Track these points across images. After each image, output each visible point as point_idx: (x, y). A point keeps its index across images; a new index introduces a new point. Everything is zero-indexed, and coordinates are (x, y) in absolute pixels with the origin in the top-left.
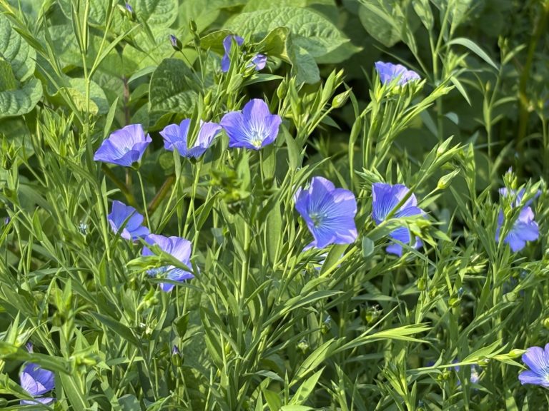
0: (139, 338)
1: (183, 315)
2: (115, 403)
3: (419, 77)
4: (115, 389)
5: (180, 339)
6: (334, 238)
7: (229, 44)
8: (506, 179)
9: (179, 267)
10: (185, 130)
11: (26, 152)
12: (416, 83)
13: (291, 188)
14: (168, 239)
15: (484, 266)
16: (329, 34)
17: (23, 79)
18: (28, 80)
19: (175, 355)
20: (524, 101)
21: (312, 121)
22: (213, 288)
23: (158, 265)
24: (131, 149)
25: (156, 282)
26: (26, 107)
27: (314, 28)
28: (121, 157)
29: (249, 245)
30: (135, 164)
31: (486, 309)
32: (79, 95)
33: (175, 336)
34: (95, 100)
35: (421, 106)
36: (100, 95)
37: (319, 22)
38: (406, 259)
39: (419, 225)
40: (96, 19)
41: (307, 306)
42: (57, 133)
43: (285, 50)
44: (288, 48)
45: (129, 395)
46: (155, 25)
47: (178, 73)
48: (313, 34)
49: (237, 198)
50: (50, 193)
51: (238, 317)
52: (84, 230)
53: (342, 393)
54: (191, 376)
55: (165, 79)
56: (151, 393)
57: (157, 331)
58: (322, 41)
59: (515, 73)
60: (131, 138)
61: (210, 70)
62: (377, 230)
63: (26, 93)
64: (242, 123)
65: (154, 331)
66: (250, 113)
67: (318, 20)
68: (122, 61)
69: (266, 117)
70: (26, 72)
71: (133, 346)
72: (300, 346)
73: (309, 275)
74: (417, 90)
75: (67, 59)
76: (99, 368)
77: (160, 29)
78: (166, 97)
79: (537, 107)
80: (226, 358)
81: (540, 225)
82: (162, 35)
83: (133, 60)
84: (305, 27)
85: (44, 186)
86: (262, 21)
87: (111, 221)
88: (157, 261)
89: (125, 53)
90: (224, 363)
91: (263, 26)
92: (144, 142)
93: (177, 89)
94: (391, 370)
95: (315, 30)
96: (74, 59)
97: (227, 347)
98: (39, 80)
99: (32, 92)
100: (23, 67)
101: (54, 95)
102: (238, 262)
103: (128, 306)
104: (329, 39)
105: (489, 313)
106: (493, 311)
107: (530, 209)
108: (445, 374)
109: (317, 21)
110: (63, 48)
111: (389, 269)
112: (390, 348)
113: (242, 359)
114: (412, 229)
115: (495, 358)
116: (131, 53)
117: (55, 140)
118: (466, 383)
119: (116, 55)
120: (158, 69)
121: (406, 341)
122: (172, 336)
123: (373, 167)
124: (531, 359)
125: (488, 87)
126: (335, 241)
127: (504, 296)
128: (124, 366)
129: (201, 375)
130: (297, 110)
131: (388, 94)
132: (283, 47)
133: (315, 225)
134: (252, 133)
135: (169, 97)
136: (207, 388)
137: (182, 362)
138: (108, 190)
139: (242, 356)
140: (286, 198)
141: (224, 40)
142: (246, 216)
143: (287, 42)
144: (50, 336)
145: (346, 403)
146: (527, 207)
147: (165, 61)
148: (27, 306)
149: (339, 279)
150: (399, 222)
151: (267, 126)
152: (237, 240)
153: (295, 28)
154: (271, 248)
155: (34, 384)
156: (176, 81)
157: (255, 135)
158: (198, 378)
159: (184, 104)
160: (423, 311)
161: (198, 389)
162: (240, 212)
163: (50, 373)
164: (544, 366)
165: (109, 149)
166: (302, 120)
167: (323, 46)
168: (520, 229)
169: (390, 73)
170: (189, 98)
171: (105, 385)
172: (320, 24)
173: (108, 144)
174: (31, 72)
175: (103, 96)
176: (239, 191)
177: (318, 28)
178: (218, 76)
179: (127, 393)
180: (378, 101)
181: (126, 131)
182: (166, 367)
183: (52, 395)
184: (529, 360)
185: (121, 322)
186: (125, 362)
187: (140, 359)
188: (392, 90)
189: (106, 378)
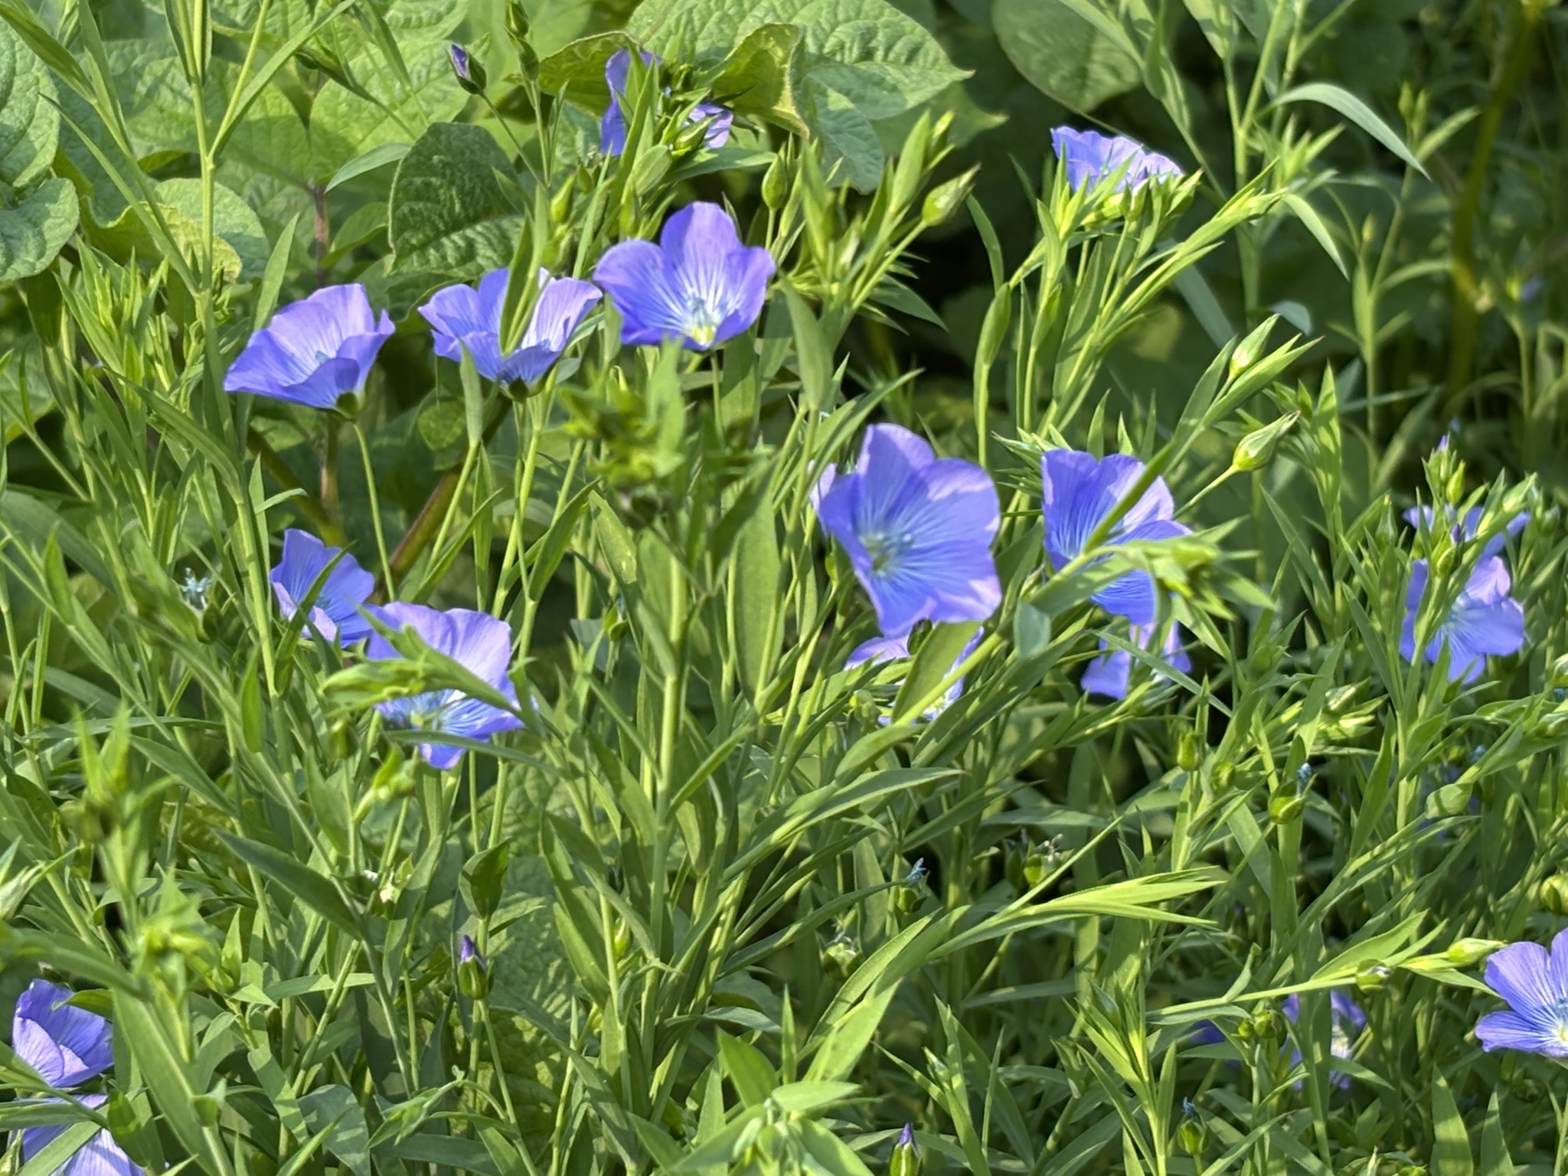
0: (361, 909)
1: (491, 845)
2: (287, 1103)
3: (1177, 169)
4: (289, 1070)
5: (481, 922)
6: (930, 603)
7: (622, 73)
8: (1434, 471)
9: (477, 694)
10: (494, 301)
11: (31, 406)
12: (1173, 186)
13: (805, 466)
14: (442, 618)
15: (1370, 718)
16: (913, 54)
17: (22, 181)
18: (36, 181)
19: (466, 965)
20: (1464, 282)
21: (868, 258)
22: (580, 765)
23: (416, 686)
24: (332, 354)
25: (409, 741)
26: (31, 259)
27: (868, 35)
28: (302, 378)
29: (685, 627)
30: (346, 400)
31: (1375, 839)
32: (185, 224)
33: (467, 915)
34: (233, 239)
35: (1184, 254)
36: (246, 227)
37: (883, 19)
38: (1140, 699)
39: (1181, 560)
40: (232, 12)
41: (855, 812)
42: (117, 315)
43: (787, 93)
44: (796, 84)
45: (331, 1087)
46: (405, 33)
47: (473, 165)
48: (867, 55)
49: (646, 474)
50: (100, 522)
51: (651, 848)
52: (199, 594)
53: (958, 1081)
54: (513, 1037)
55: (435, 181)
56: (396, 1084)
57: (415, 892)
58: (893, 74)
59: (1440, 203)
60: (333, 326)
61: (567, 161)
62: (1059, 584)
63: (29, 220)
64: (657, 276)
65: (405, 893)
66: (680, 244)
67: (881, 14)
68: (308, 137)
69: (729, 256)
70: (29, 160)
71: (345, 937)
72: (832, 952)
73: (858, 725)
74: (1176, 201)
75: (150, 130)
76: (244, 1006)
77: (420, 43)
78: (438, 234)
79: (1502, 295)
80: (617, 972)
81: (1527, 609)
82: (426, 60)
83: (341, 132)
84: (841, 33)
85: (83, 497)
86: (716, 15)
87: (279, 587)
88: (413, 674)
89: (317, 113)
90: (612, 983)
91: (721, 31)
92: (372, 334)
93: (471, 213)
94: (1103, 1011)
95: (873, 44)
96: (168, 130)
97: (618, 938)
98: (68, 181)
99: (46, 215)
100: (23, 144)
101: (111, 224)
102: (650, 682)
103: (328, 811)
104: (913, 69)
105: (1383, 853)
106: (1397, 844)
107: (1498, 562)
108: (1259, 1020)
109: (877, 18)
110: (137, 99)
111: (1089, 731)
112: (1093, 965)
113: (667, 968)
114: (1160, 573)
115: (1404, 966)
116: (334, 114)
117: (112, 338)
118: (1318, 1057)
119: (291, 119)
120: (416, 152)
121: (1144, 922)
122: (459, 916)
123: (1049, 425)
124: (1511, 979)
125: (1367, 233)
126: (935, 614)
127: (1431, 798)
128: (316, 1003)
129: (540, 1034)
130: (823, 227)
131: (1090, 218)
132: (781, 85)
133: (876, 566)
134: (690, 304)
135: (447, 234)
136: (559, 1071)
137: (488, 984)
138: (267, 496)
139: (665, 959)
140: (789, 500)
141: (609, 63)
142: (674, 537)
143: (792, 67)
144: (102, 916)
145: (968, 1112)
146: (1490, 558)
147: (436, 130)
148: (33, 825)
149: (947, 737)
150: (1124, 555)
151: (733, 280)
152: (648, 607)
153: (815, 35)
154: (749, 643)
155: (53, 1054)
156: (467, 187)
157: (696, 310)
158: (533, 1043)
159: (489, 253)
160: (1193, 833)
161: (533, 1075)
162: (658, 524)
163: (100, 1021)
164: (1547, 998)
165: (269, 358)
166: (836, 258)
167: (894, 89)
168: (1471, 621)
169: (1096, 161)
170: (504, 238)
171: (260, 1055)
172: (887, 26)
173: (264, 342)
174: (45, 158)
175: (256, 231)
176: (651, 453)
177: (881, 37)
178: (591, 172)
179: (329, 1082)
180: (1061, 235)
181: (317, 305)
182: (438, 1012)
183: (104, 1089)
184: (1506, 981)
185: (311, 865)
186: (316, 988)
187: (367, 979)
188: (1101, 205)
189: (263, 1037)
